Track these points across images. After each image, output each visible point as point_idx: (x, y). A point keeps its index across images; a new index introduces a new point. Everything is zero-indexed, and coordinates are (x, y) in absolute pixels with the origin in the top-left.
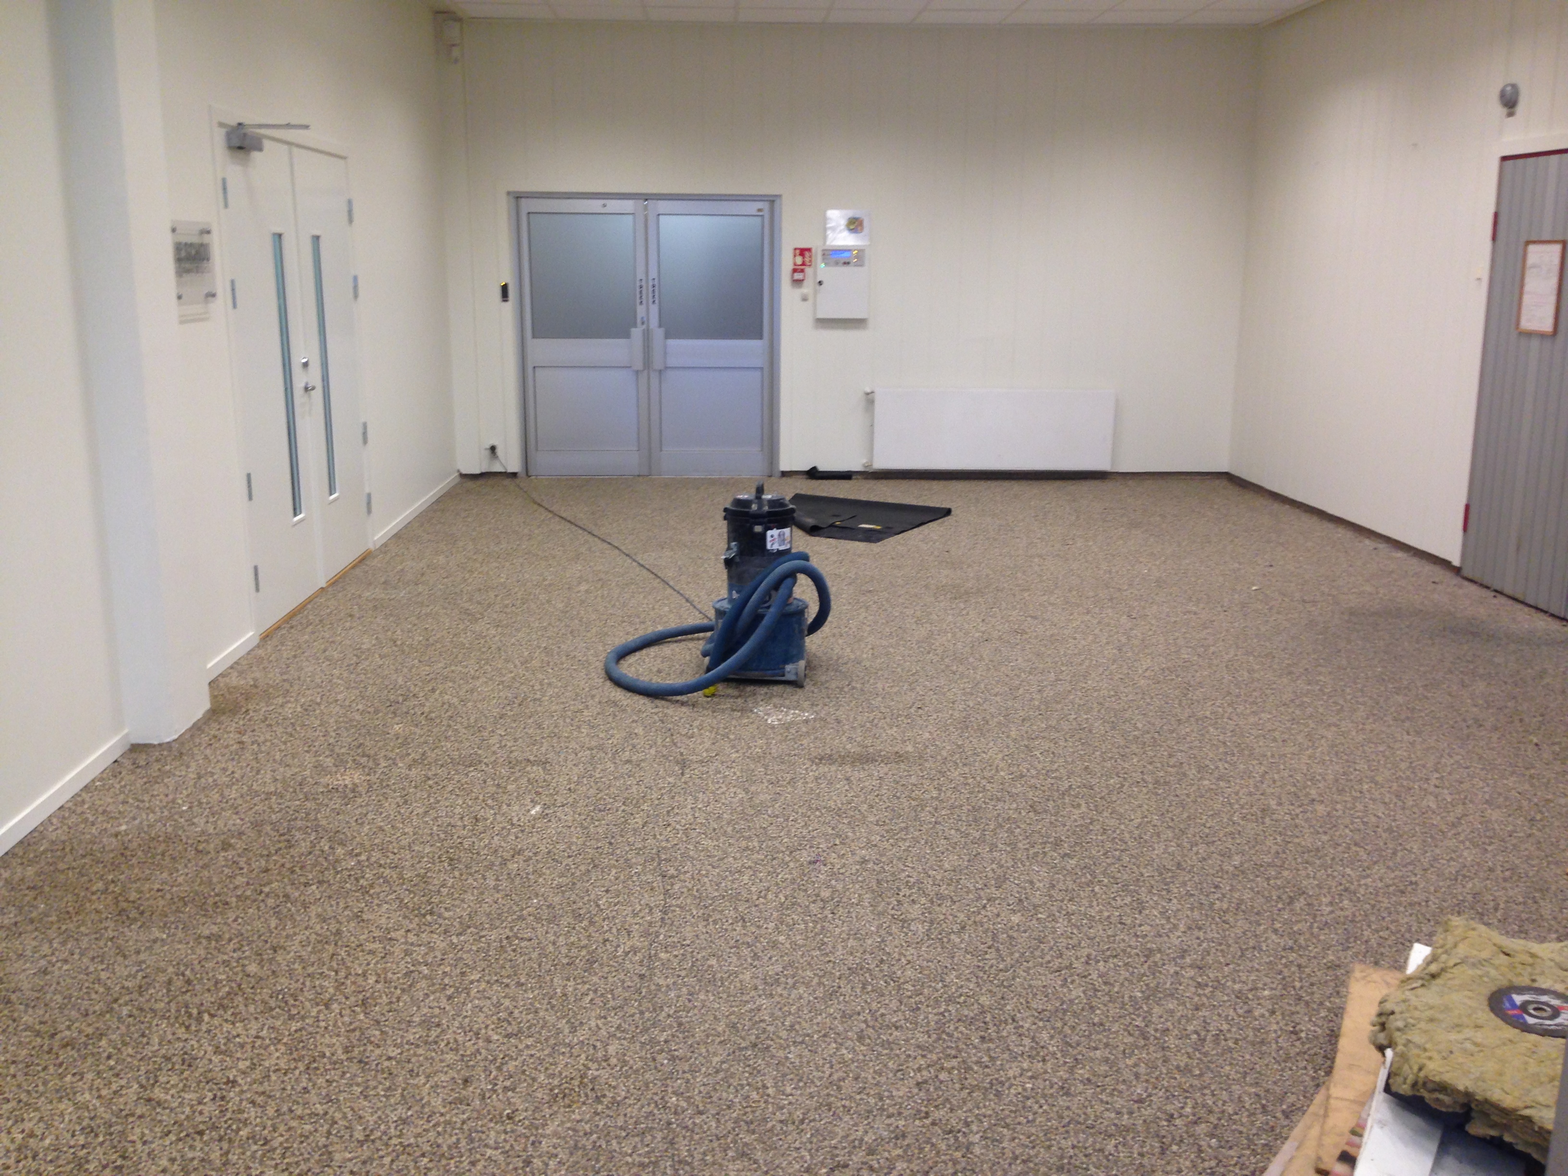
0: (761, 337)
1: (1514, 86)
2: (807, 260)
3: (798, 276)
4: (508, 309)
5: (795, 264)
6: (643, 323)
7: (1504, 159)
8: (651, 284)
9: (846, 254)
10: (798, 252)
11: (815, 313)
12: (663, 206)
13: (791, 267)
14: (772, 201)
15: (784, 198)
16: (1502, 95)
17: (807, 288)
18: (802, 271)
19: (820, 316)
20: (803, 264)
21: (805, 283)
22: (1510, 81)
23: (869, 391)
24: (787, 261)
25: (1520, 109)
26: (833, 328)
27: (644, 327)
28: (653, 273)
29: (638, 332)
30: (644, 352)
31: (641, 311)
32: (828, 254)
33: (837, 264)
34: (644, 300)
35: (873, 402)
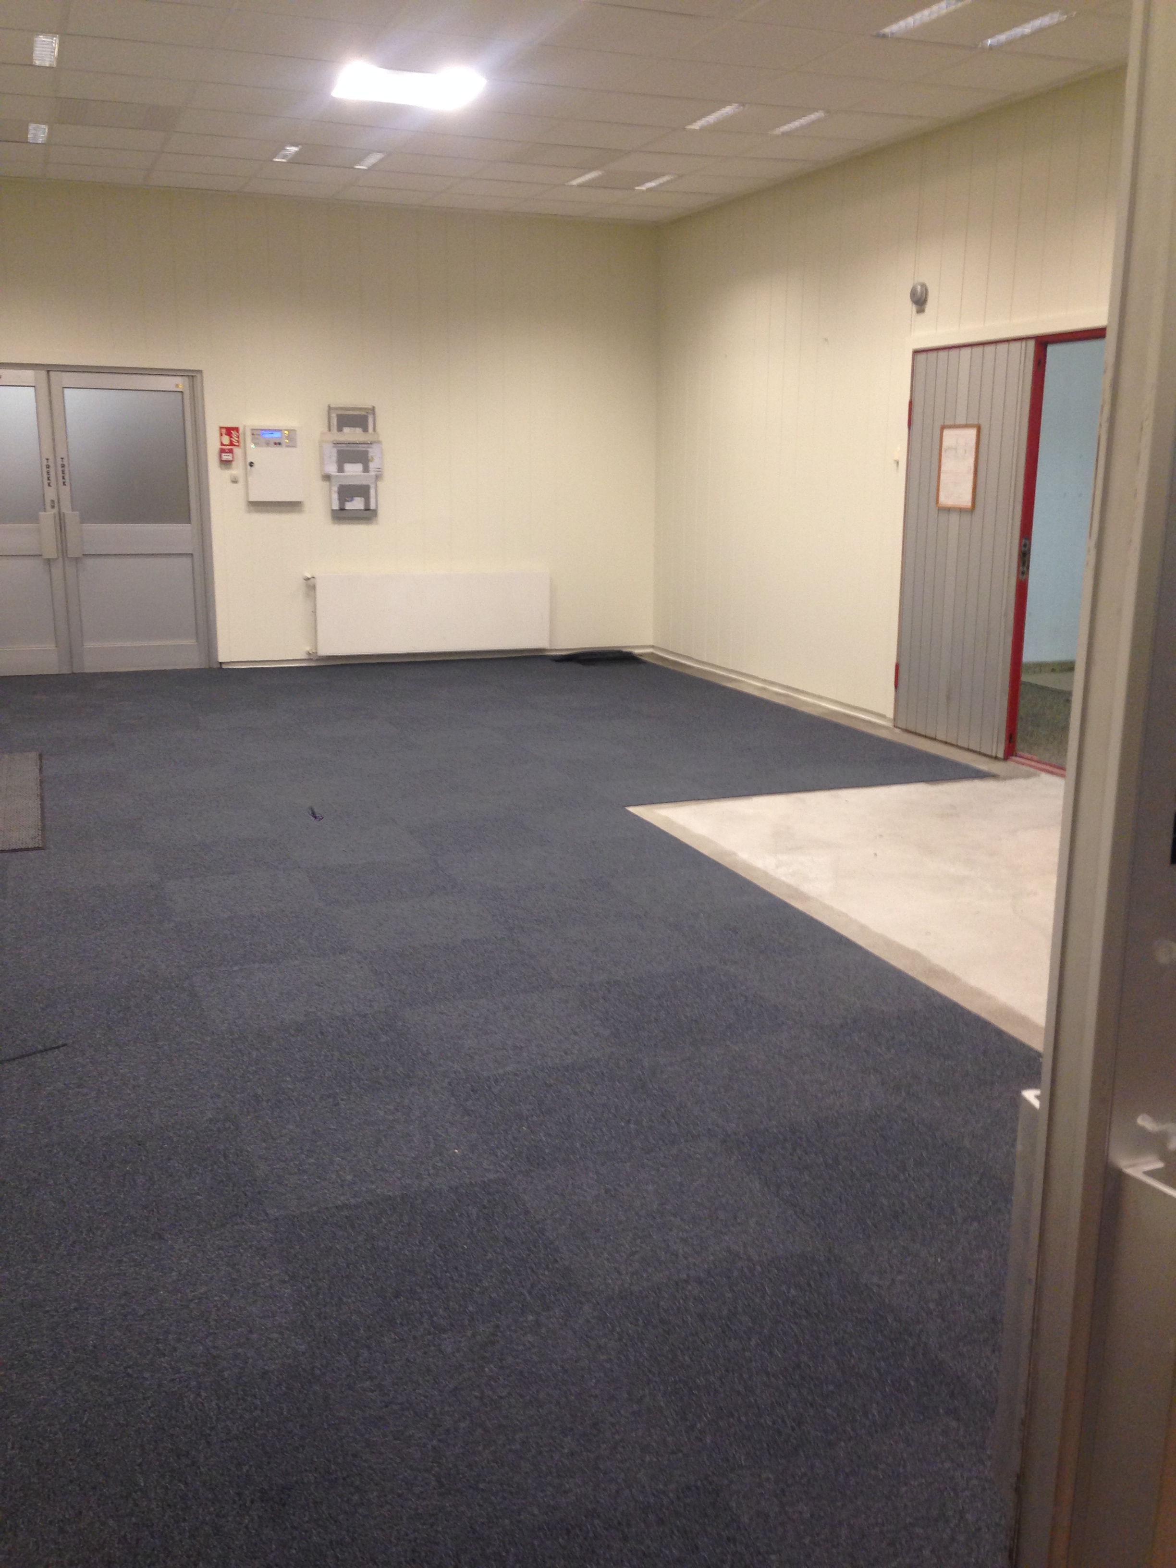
0: (188, 520)
1: (924, 286)
2: (234, 439)
3: (225, 457)
5: (222, 444)
6: (53, 507)
7: (916, 352)
8: (59, 462)
9: (277, 435)
10: (224, 431)
11: (247, 494)
12: (68, 378)
13: (219, 446)
14: (192, 376)
15: (205, 372)
16: (913, 293)
17: (237, 470)
18: (231, 451)
19: (253, 498)
20: (231, 444)
21: (234, 463)
22: (921, 280)
23: (309, 576)
24: (213, 442)
25: (929, 307)
26: (268, 512)
27: (55, 510)
28: (61, 453)
29: (48, 516)
30: (57, 538)
31: (50, 493)
32: (258, 434)
33: (268, 444)
34: (53, 478)
35: (314, 587)
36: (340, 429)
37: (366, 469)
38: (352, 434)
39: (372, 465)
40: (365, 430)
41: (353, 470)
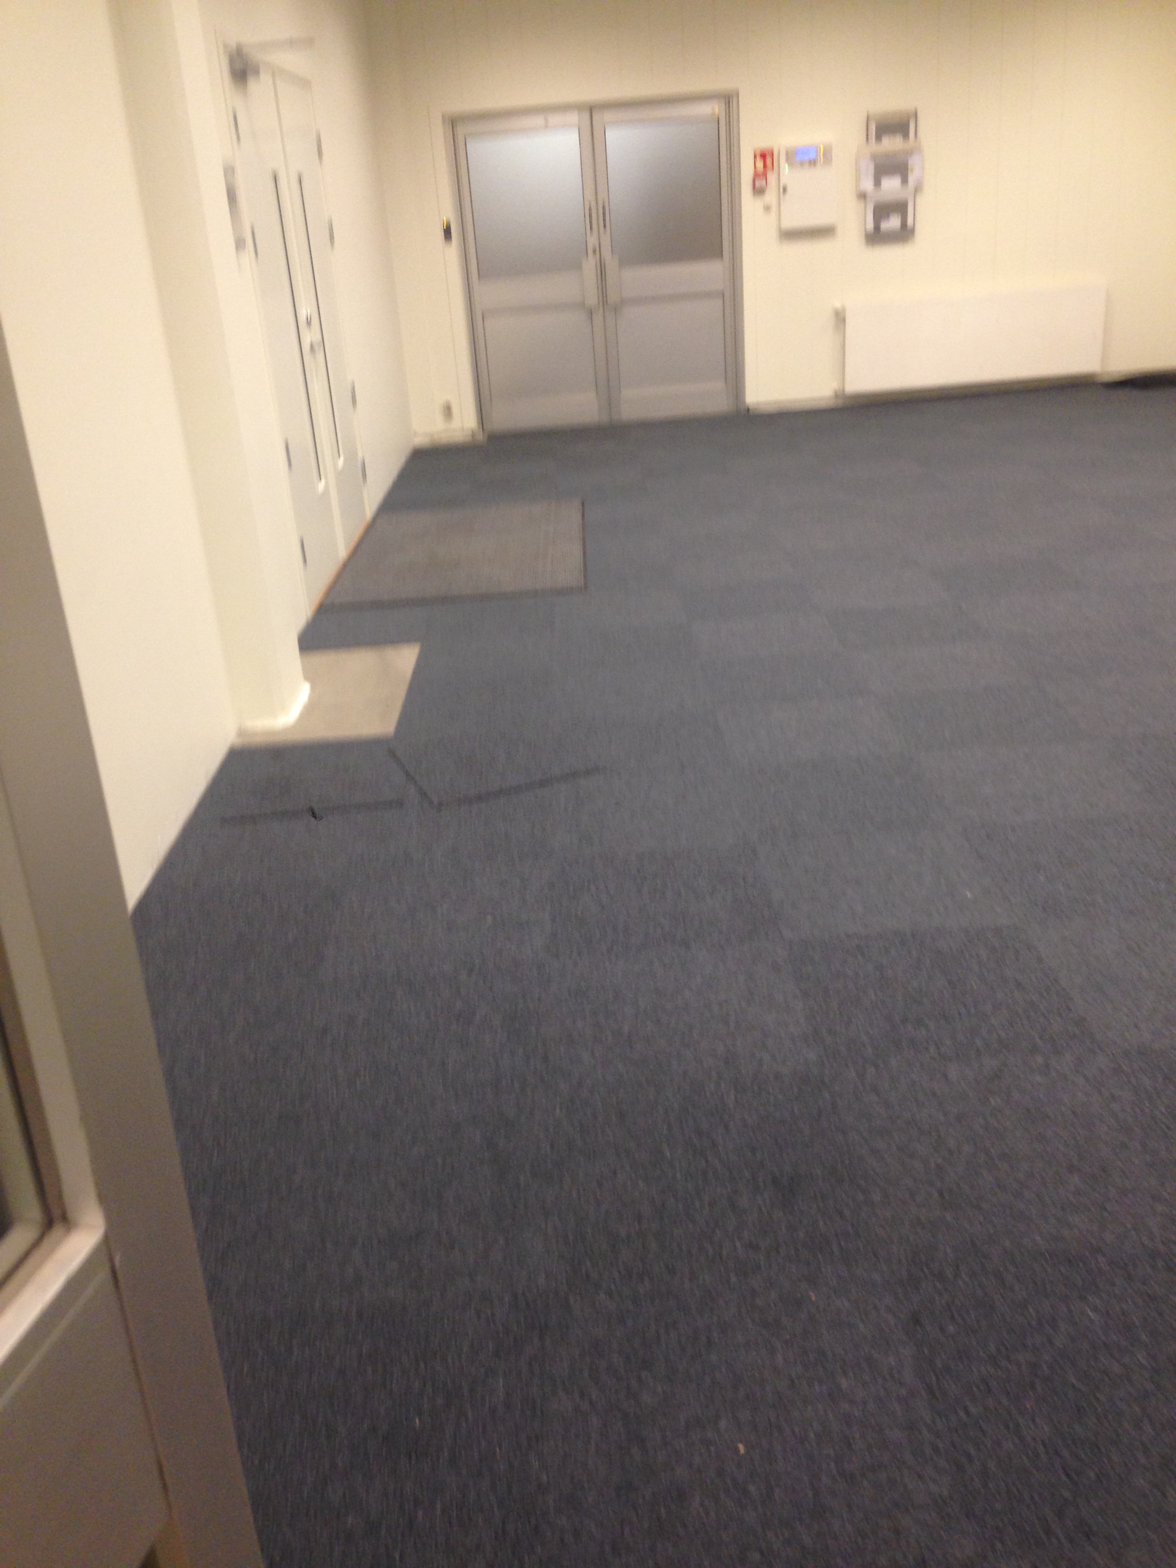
0: (721, 257)
2: (769, 163)
3: (759, 183)
4: (453, 252)
5: (756, 170)
6: (595, 254)
8: (601, 206)
9: (812, 153)
10: (758, 156)
11: (779, 224)
12: (608, 116)
13: (753, 173)
14: (729, 99)
15: (741, 93)
17: (770, 196)
18: (765, 177)
19: (785, 227)
20: (765, 169)
21: (768, 192)
23: (840, 308)
24: (747, 167)
26: (800, 239)
27: (597, 257)
28: (602, 195)
29: (590, 265)
30: (598, 287)
31: (592, 241)
32: (792, 156)
33: (802, 164)
34: (595, 226)
35: (844, 320)
36: (879, 138)
37: (905, 181)
38: (892, 144)
39: (912, 179)
40: (906, 135)
41: (891, 185)
